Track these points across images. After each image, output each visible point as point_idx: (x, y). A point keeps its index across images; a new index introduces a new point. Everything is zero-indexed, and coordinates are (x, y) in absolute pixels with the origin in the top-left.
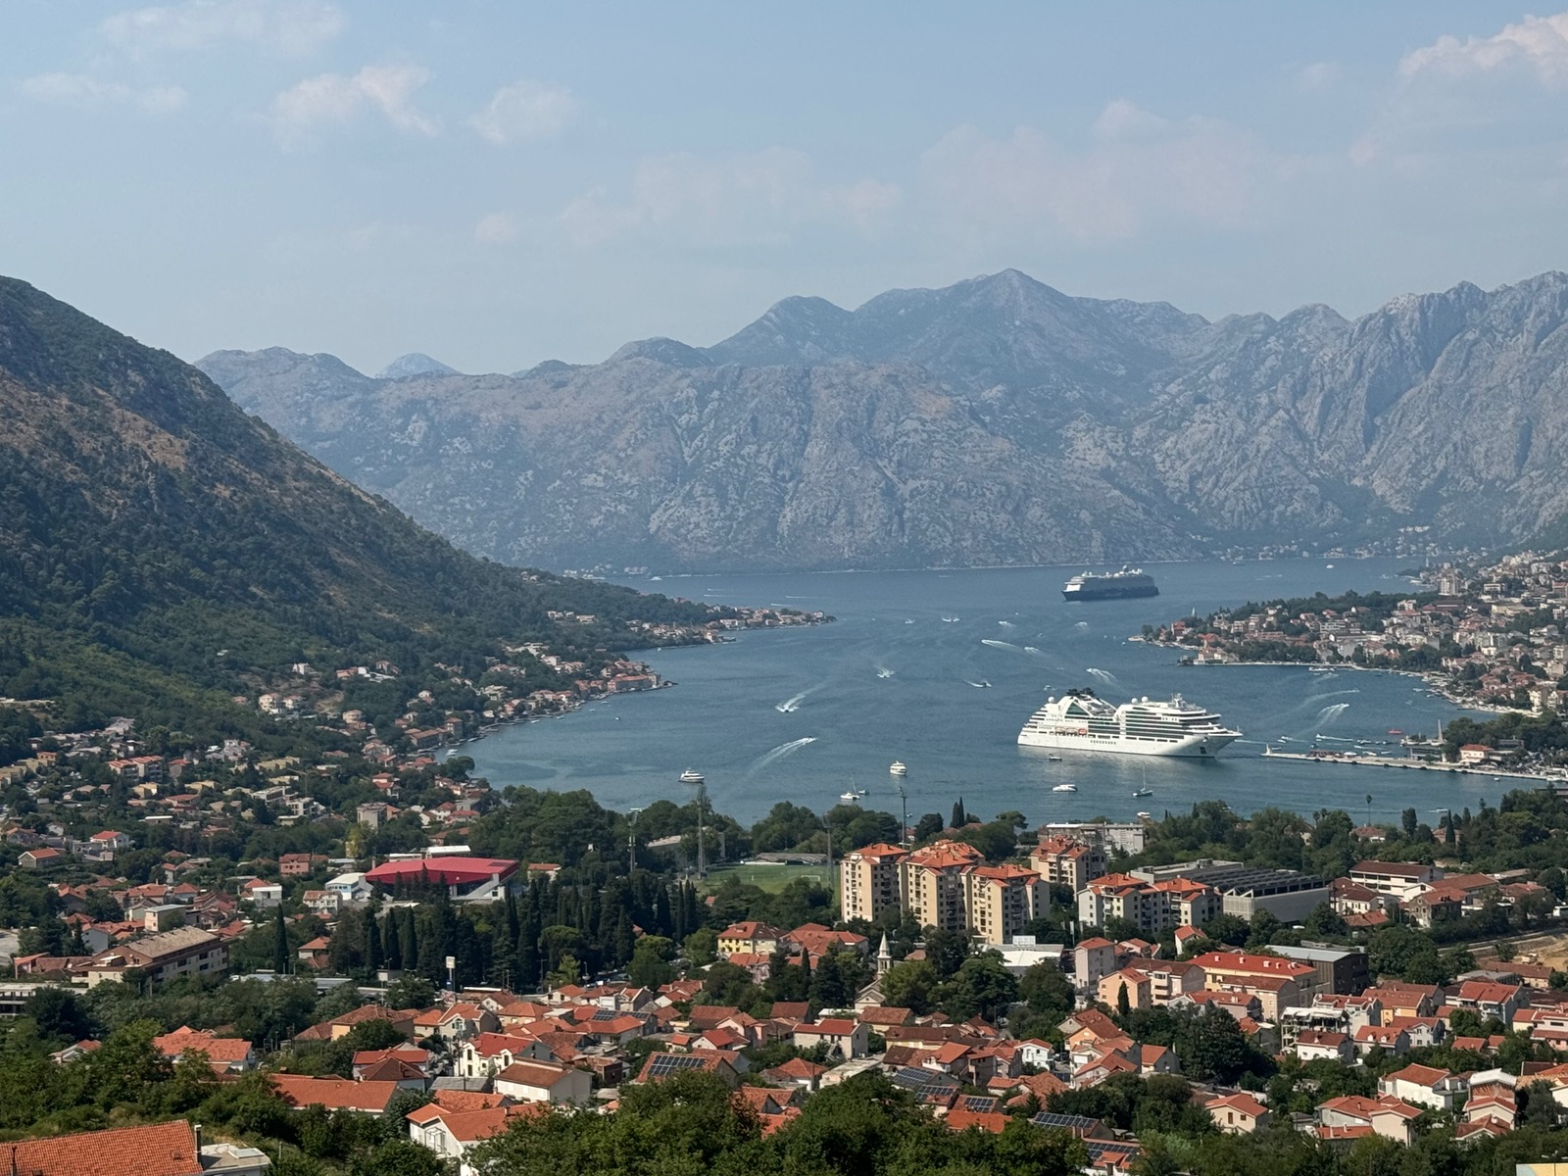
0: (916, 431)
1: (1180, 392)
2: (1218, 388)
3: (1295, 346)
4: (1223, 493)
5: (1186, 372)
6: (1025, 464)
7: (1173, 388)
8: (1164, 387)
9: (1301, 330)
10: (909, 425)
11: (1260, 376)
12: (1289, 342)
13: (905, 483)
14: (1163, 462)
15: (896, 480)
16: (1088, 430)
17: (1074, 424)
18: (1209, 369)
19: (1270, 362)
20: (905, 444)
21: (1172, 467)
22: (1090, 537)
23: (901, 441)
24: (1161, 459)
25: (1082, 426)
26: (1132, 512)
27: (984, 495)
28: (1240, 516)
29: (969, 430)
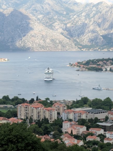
0: (25, 23)
1: (76, 18)
2: (83, 17)
3: (98, 9)
4: (84, 38)
5: (77, 14)
6: (46, 31)
7: (75, 17)
8: (73, 16)
9: (100, 6)
10: (24, 22)
11: (92, 15)
12: (97, 8)
13: (22, 34)
14: (73, 31)
15: (21, 33)
16: (58, 24)
17: (55, 23)
18: (81, 13)
19: (94, 12)
20: (23, 26)
21: (74, 32)
22: (58, 46)
23: (22, 26)
24: (72, 31)
25: (57, 24)
26: (66, 41)
27: (38, 37)
28: (87, 42)
29: (35, 24)
